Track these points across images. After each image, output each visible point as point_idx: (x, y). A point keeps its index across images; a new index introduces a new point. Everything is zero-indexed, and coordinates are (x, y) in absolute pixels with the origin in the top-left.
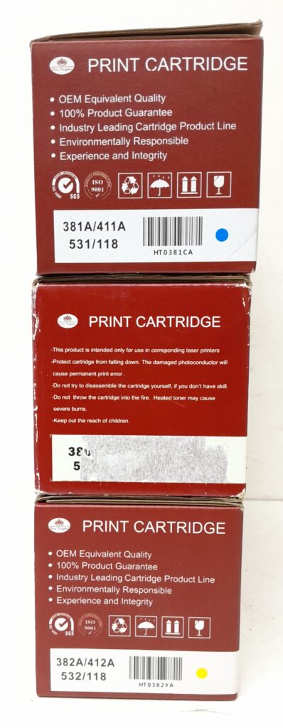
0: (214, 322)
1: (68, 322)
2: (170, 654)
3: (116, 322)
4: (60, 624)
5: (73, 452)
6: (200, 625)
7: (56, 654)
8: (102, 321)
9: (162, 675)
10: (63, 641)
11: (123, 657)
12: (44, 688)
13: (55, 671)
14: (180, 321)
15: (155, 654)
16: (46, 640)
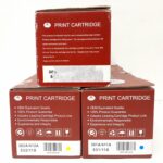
0: (98, 25)
1: (47, 25)
2: (57, 142)
3: (64, 25)
4: (19, 132)
5: (51, 72)
6: (67, 132)
7: (18, 143)
8: (59, 25)
9: (55, 149)
10: (21, 138)
11: (41, 143)
12: (15, 155)
13: (18, 149)
14: (86, 24)
15: (52, 142)
16: (15, 138)
